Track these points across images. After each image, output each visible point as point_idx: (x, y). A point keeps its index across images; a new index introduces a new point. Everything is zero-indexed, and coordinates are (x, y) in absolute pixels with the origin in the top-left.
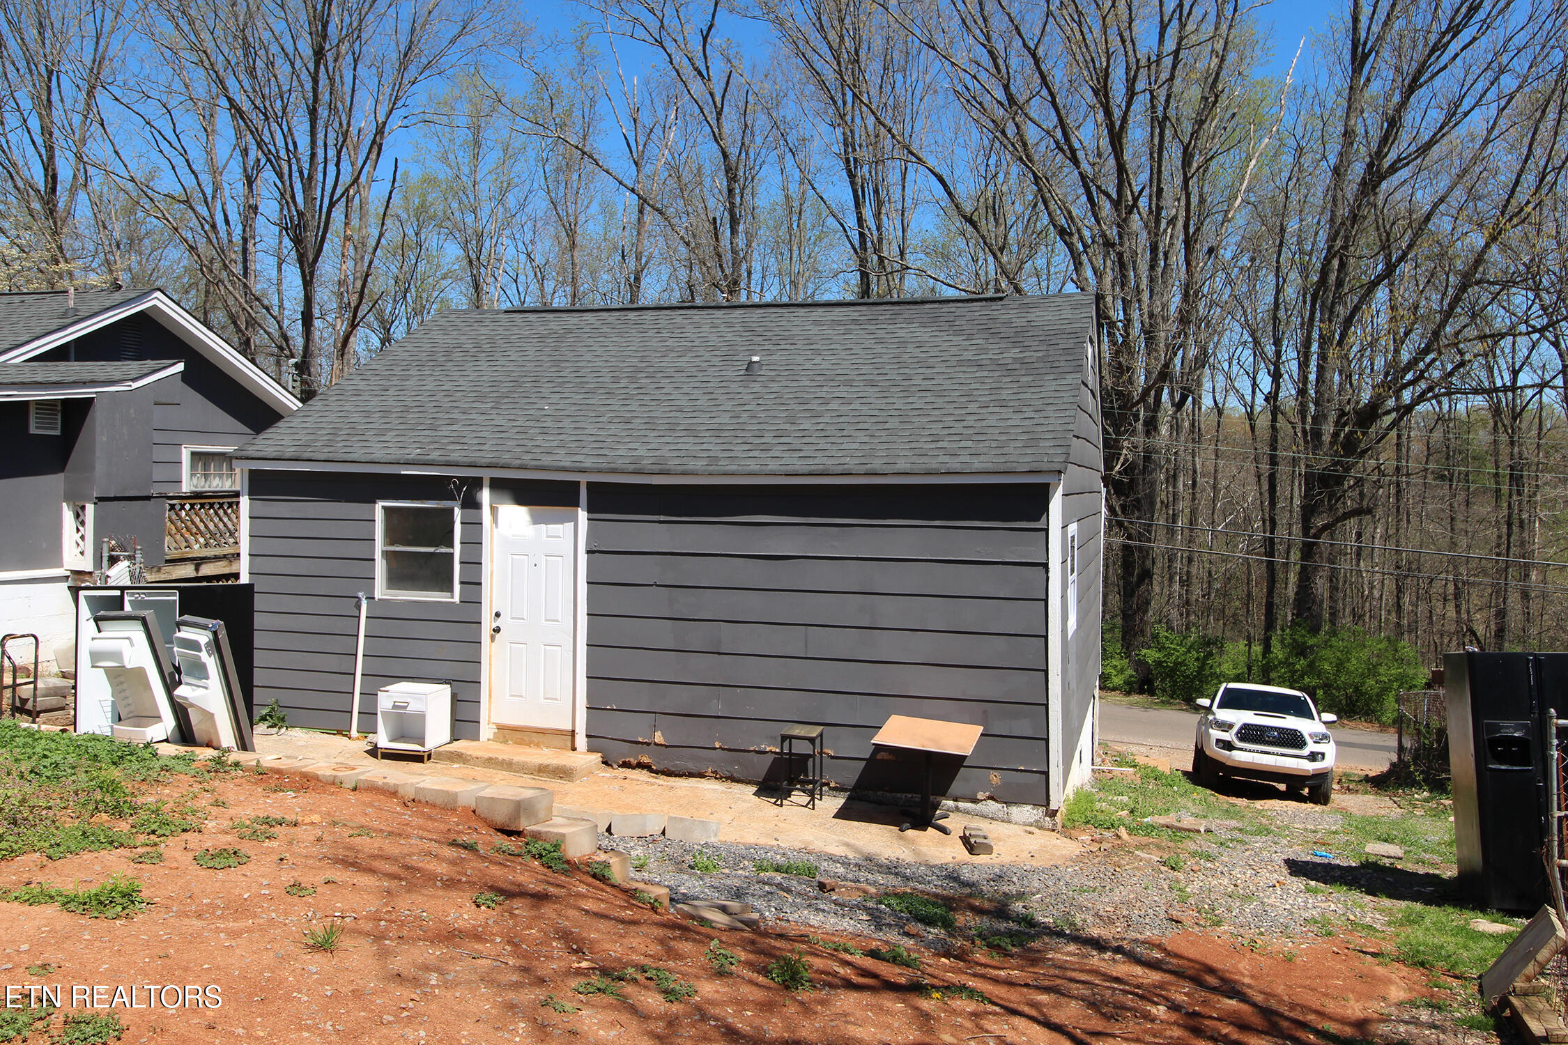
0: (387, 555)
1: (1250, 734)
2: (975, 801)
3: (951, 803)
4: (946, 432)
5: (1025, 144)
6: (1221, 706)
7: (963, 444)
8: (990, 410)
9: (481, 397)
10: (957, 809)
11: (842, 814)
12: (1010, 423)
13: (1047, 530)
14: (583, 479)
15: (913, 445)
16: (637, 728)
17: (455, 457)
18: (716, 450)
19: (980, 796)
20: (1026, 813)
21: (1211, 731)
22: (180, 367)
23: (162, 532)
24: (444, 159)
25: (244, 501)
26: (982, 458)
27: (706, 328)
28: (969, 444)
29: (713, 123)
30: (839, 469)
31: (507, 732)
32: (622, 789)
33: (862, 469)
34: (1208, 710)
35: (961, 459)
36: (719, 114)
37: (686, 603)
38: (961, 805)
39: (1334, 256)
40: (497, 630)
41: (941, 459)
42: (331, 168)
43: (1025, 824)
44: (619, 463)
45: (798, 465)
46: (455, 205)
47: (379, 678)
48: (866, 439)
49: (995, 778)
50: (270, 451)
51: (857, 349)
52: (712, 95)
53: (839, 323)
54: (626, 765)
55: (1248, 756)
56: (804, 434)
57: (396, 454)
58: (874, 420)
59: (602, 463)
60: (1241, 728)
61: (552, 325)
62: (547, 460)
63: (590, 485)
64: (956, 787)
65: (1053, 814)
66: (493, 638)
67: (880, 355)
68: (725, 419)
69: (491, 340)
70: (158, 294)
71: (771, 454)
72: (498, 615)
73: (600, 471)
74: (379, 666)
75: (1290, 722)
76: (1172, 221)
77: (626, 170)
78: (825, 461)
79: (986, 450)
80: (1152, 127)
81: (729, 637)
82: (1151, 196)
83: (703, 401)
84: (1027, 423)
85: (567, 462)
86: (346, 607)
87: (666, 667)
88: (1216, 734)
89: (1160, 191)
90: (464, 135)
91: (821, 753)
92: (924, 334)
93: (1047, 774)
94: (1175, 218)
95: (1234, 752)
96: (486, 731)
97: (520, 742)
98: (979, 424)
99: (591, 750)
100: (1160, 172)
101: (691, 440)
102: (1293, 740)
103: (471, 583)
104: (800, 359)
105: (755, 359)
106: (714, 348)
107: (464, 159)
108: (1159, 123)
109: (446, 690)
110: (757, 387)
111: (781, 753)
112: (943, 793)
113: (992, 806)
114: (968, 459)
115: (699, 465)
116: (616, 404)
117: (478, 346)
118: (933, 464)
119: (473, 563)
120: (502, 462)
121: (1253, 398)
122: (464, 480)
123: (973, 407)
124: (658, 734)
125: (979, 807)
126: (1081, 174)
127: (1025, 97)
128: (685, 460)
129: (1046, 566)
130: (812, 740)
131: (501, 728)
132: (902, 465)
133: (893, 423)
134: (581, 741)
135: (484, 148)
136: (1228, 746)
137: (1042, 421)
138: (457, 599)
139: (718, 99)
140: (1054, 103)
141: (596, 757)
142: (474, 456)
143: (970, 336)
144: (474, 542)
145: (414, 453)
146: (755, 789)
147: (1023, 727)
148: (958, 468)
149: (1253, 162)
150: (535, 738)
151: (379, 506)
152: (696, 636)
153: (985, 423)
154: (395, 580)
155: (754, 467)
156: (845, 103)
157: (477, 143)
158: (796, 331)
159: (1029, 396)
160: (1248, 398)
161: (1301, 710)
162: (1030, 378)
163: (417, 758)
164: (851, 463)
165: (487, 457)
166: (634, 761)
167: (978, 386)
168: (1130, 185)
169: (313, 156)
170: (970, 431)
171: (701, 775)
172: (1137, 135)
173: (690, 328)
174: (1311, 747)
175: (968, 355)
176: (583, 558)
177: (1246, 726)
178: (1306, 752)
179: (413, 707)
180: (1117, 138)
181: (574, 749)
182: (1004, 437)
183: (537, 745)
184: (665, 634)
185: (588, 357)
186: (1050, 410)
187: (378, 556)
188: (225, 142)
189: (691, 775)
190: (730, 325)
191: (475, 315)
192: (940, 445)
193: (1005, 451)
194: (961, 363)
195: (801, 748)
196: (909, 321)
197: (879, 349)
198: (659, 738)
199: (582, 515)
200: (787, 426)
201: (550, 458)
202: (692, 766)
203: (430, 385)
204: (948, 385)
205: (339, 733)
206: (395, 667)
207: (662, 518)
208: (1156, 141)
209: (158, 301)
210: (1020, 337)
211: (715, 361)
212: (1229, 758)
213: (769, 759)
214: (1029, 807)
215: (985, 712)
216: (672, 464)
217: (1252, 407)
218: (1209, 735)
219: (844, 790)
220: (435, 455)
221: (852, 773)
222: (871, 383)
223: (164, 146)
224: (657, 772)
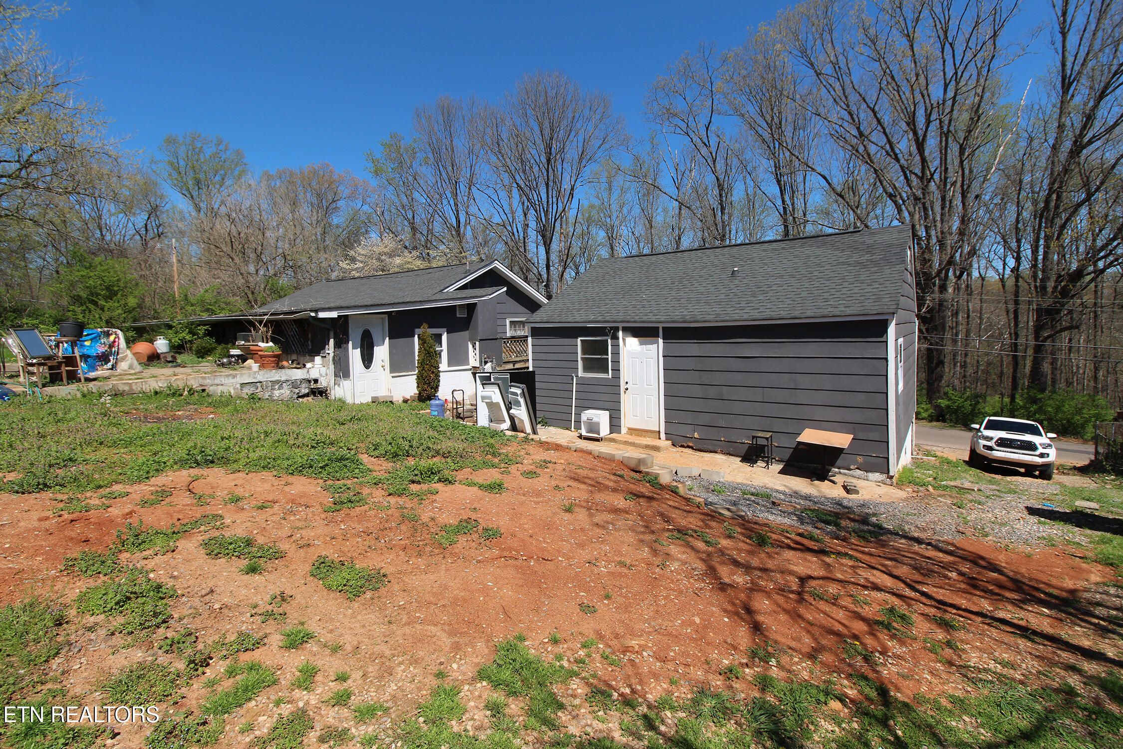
0: (582, 358)
1: (1002, 443)
2: (850, 470)
3: (837, 470)
4: (832, 297)
5: (869, 155)
6: (985, 429)
7: (840, 302)
8: (855, 285)
9: (617, 293)
10: (840, 473)
11: (782, 472)
12: (865, 291)
13: (887, 342)
14: (661, 326)
15: (814, 304)
16: (687, 431)
17: (608, 318)
18: (719, 311)
19: (852, 467)
20: (876, 476)
21: (980, 441)
22: (505, 289)
23: (501, 352)
24: (597, 197)
25: (530, 339)
26: (851, 308)
27: (713, 257)
28: (844, 302)
29: (712, 166)
30: (778, 317)
31: (632, 431)
32: (681, 456)
33: (789, 316)
34: (978, 430)
35: (840, 309)
36: (714, 161)
37: (706, 378)
38: (842, 471)
39: (1054, 192)
40: (627, 389)
41: (829, 310)
42: (555, 206)
43: (876, 482)
44: (676, 318)
45: (756, 315)
46: (602, 215)
47: (581, 408)
48: (791, 302)
49: (860, 459)
50: (538, 320)
51: (785, 261)
52: (711, 153)
53: (776, 250)
54: (682, 446)
55: (1001, 454)
56: (760, 301)
57: (585, 318)
58: (794, 293)
59: (668, 318)
60: (998, 440)
61: (645, 262)
62: (645, 318)
63: (663, 328)
64: (839, 462)
65: (891, 477)
66: (625, 392)
67: (796, 263)
68: (723, 296)
69: (620, 270)
70: (496, 262)
71: (744, 311)
72: (627, 383)
73: (668, 322)
74: (582, 403)
75: (1028, 437)
76: (954, 184)
77: (673, 191)
78: (770, 313)
79: (853, 305)
80: (941, 138)
81: (726, 392)
82: (941, 173)
83: (712, 289)
84: (874, 290)
85: (653, 318)
86: (568, 379)
87: (699, 405)
88: (983, 442)
89: (946, 169)
90: (604, 185)
91: (771, 444)
92: (818, 251)
93: (888, 459)
94: (955, 182)
95: (994, 452)
96: (624, 430)
97: (638, 435)
98: (849, 292)
99: (667, 439)
100: (946, 159)
101: (707, 307)
102: (1031, 447)
103: (617, 370)
104: (757, 268)
105: (736, 269)
106: (717, 266)
107: (605, 196)
108: (945, 135)
109: (607, 413)
110: (736, 282)
111: (752, 444)
112: (833, 465)
113: (858, 472)
114: (843, 309)
115: (711, 317)
116: (673, 293)
117: (615, 272)
118: (825, 312)
119: (616, 362)
120: (626, 320)
121: (1004, 271)
122: (611, 328)
123: (845, 284)
124: (696, 434)
125: (851, 472)
126: (900, 166)
127: (868, 132)
128: (705, 316)
129: (886, 359)
130: (767, 439)
131: (629, 429)
132: (809, 314)
133: (804, 294)
134: (663, 436)
135: (613, 190)
136: (990, 448)
137: (883, 289)
138: (610, 376)
139: (714, 155)
140: (885, 133)
141: (669, 442)
142: (615, 318)
143: (843, 251)
144: (616, 353)
145: (592, 318)
146: (740, 459)
147: (875, 436)
148: (838, 313)
149: (1002, 148)
150: (644, 434)
151: (579, 339)
152: (712, 392)
153: (852, 292)
154: (586, 369)
155: (736, 317)
156: (774, 148)
157: (610, 189)
158: (754, 255)
159: (875, 277)
160: (1001, 271)
161: (1035, 431)
162: (876, 269)
163: (597, 440)
164: (783, 314)
165: (621, 318)
166: (686, 445)
167: (848, 274)
168: (929, 168)
169: (548, 202)
170: (844, 296)
171: (716, 452)
172: (932, 143)
173: (705, 258)
174: (1041, 450)
175: (841, 260)
176: (661, 359)
177: (1000, 439)
178: (1037, 453)
179: (595, 420)
180: (920, 146)
181: (660, 439)
182: (862, 298)
183: (645, 437)
184: (697, 391)
185: (661, 274)
186: (887, 284)
187: (579, 359)
188: (516, 202)
189: (711, 452)
190: (723, 255)
191: (613, 259)
192: (828, 303)
193: (863, 304)
194: (839, 264)
195: (761, 442)
196: (811, 246)
197: (796, 260)
198: (696, 435)
199: (661, 341)
200: (752, 298)
201: (646, 317)
202: (711, 448)
203: (597, 290)
204: (832, 275)
205: (567, 429)
206: (587, 404)
207: (695, 341)
208: (943, 144)
209: (497, 264)
210: (870, 249)
211: (717, 271)
212: (990, 454)
213: (747, 446)
214: (878, 474)
215: (854, 428)
216: (699, 318)
217: (1003, 276)
218: (979, 443)
219: (783, 462)
220: (600, 318)
221: (787, 454)
222: (793, 276)
223: (495, 205)
224: (695, 450)
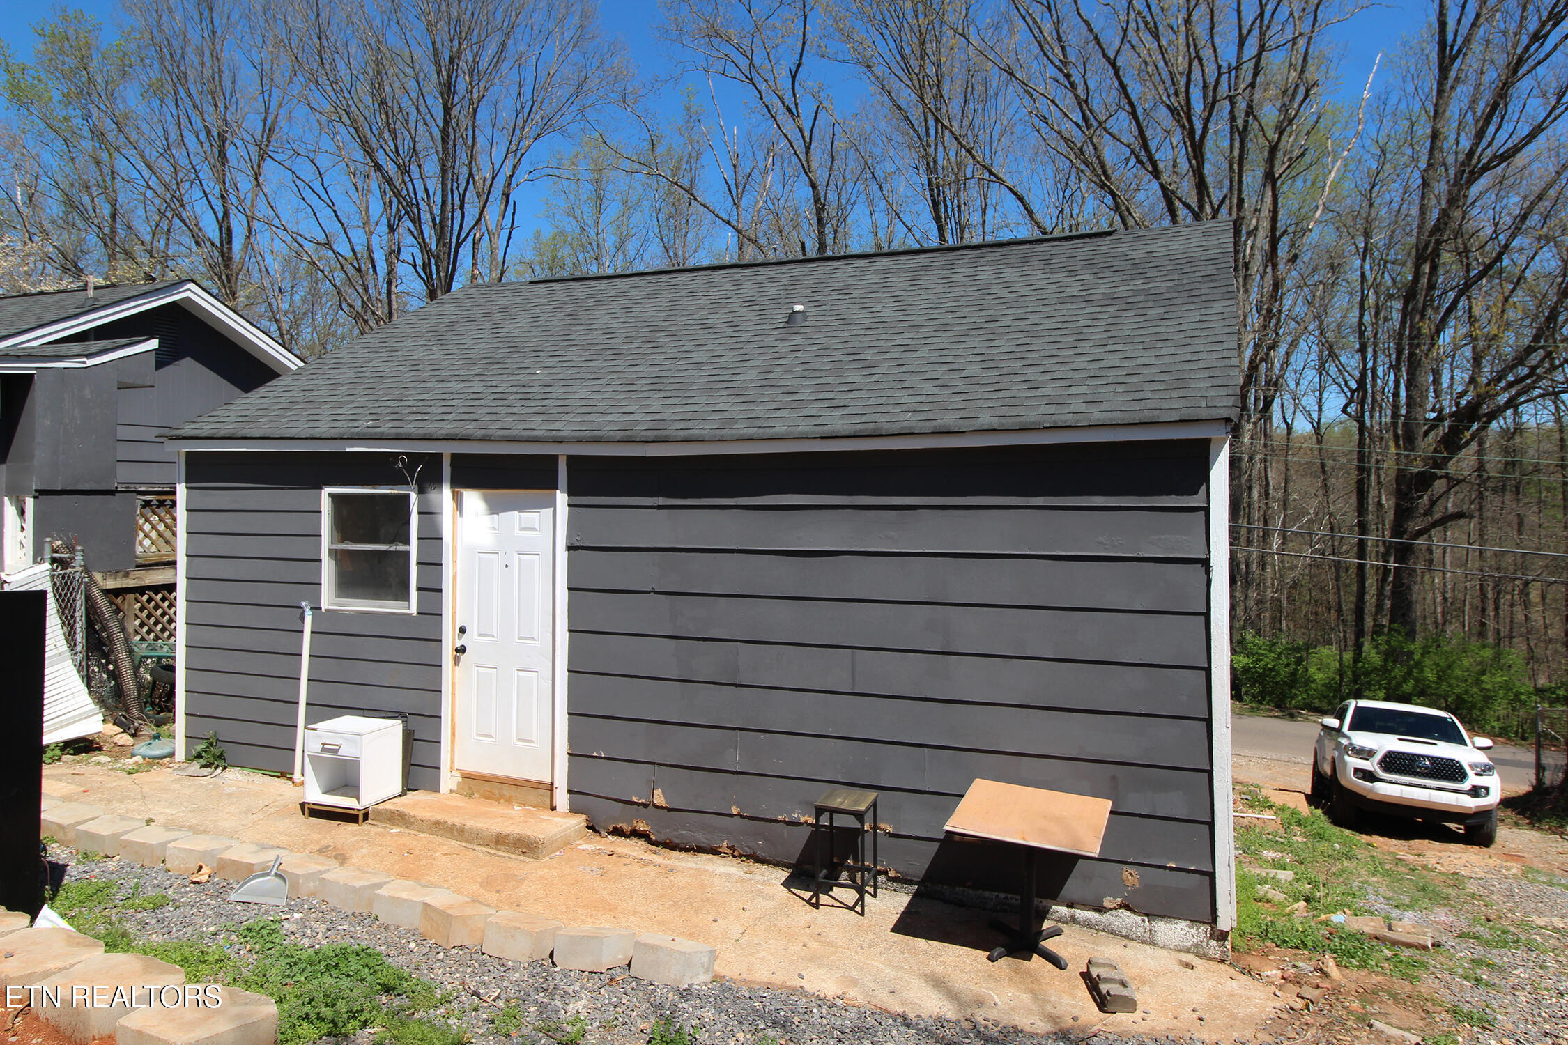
0: (333, 553)
1: (1392, 762)
2: (1101, 909)
3: (1063, 910)
4: (1049, 376)
6: (1352, 728)
7: (1074, 390)
10: (1073, 920)
11: (907, 925)
13: (1206, 511)
14: (562, 451)
15: (1001, 394)
16: (631, 784)
17: (410, 428)
18: (732, 411)
19: (1108, 902)
20: (1177, 932)
22: (152, 344)
25: (181, 490)
26: (1104, 407)
27: (748, 285)
28: (1083, 390)
29: (803, 156)
30: (896, 428)
31: (475, 783)
32: (602, 872)
33: (929, 427)
35: (1072, 408)
36: (808, 148)
37: (692, 616)
38: (1080, 913)
40: (462, 650)
41: (1042, 410)
43: (1178, 949)
44: (607, 430)
45: (838, 424)
47: (325, 709)
48: (936, 390)
49: (1131, 876)
50: (206, 429)
52: (801, 130)
54: (617, 832)
56: (852, 387)
57: (344, 427)
58: (946, 367)
59: (585, 431)
60: (1385, 756)
62: (518, 427)
63: (570, 458)
64: (1072, 887)
65: (1222, 936)
66: (456, 661)
68: (752, 374)
70: (191, 285)
71: (804, 412)
72: (462, 630)
73: (580, 441)
78: (877, 418)
79: (1109, 396)
81: (749, 662)
83: (728, 356)
85: (541, 429)
86: (289, 619)
87: (669, 703)
91: (875, 828)
93: (1212, 876)
95: (1378, 784)
96: (449, 780)
97: (489, 796)
98: (1095, 365)
99: (573, 810)
101: (703, 400)
103: (432, 590)
104: (855, 308)
105: (798, 308)
106: (753, 303)
109: (393, 726)
110: (797, 340)
111: (817, 826)
112: (1054, 894)
113: (1127, 919)
114: (1082, 408)
115: (707, 429)
116: (621, 365)
118: (1031, 416)
119: (432, 564)
120: (465, 431)
122: (417, 458)
123: (1084, 347)
124: (658, 794)
125: (1105, 918)
128: (690, 424)
129: (1206, 566)
130: (859, 816)
131: (467, 776)
132: (985, 419)
133: (973, 370)
134: (562, 798)
136: (1369, 776)
138: (414, 610)
139: (806, 134)
141: (579, 820)
143: (1072, 273)
144: (433, 538)
145: (363, 426)
146: (785, 875)
147: (1174, 804)
148: (1069, 419)
150: (507, 792)
151: (326, 492)
152: (706, 661)
154: (345, 586)
155: (779, 429)
164: (913, 420)
165: (450, 426)
166: (628, 829)
167: (1089, 323)
169: (444, 203)
170: (1084, 375)
171: (715, 852)
173: (728, 286)
176: (562, 556)
177: (1390, 755)
181: (552, 808)
183: (509, 801)
184: (664, 657)
187: (325, 555)
189: (701, 851)
190: (775, 281)
192: (1040, 392)
193: (1137, 395)
194: (1062, 300)
195: (841, 821)
198: (659, 798)
199: (562, 498)
200: (830, 380)
201: (522, 426)
202: (701, 838)
204: (1046, 324)
205: (282, 775)
206: (342, 695)
207: (661, 501)
209: (190, 292)
210: (1139, 269)
211: (751, 316)
213: (803, 834)
214: (1184, 924)
215: (1114, 778)
216: (674, 429)
219: (910, 882)
220: (387, 427)
221: (920, 860)
222: (945, 328)
224: (658, 844)
